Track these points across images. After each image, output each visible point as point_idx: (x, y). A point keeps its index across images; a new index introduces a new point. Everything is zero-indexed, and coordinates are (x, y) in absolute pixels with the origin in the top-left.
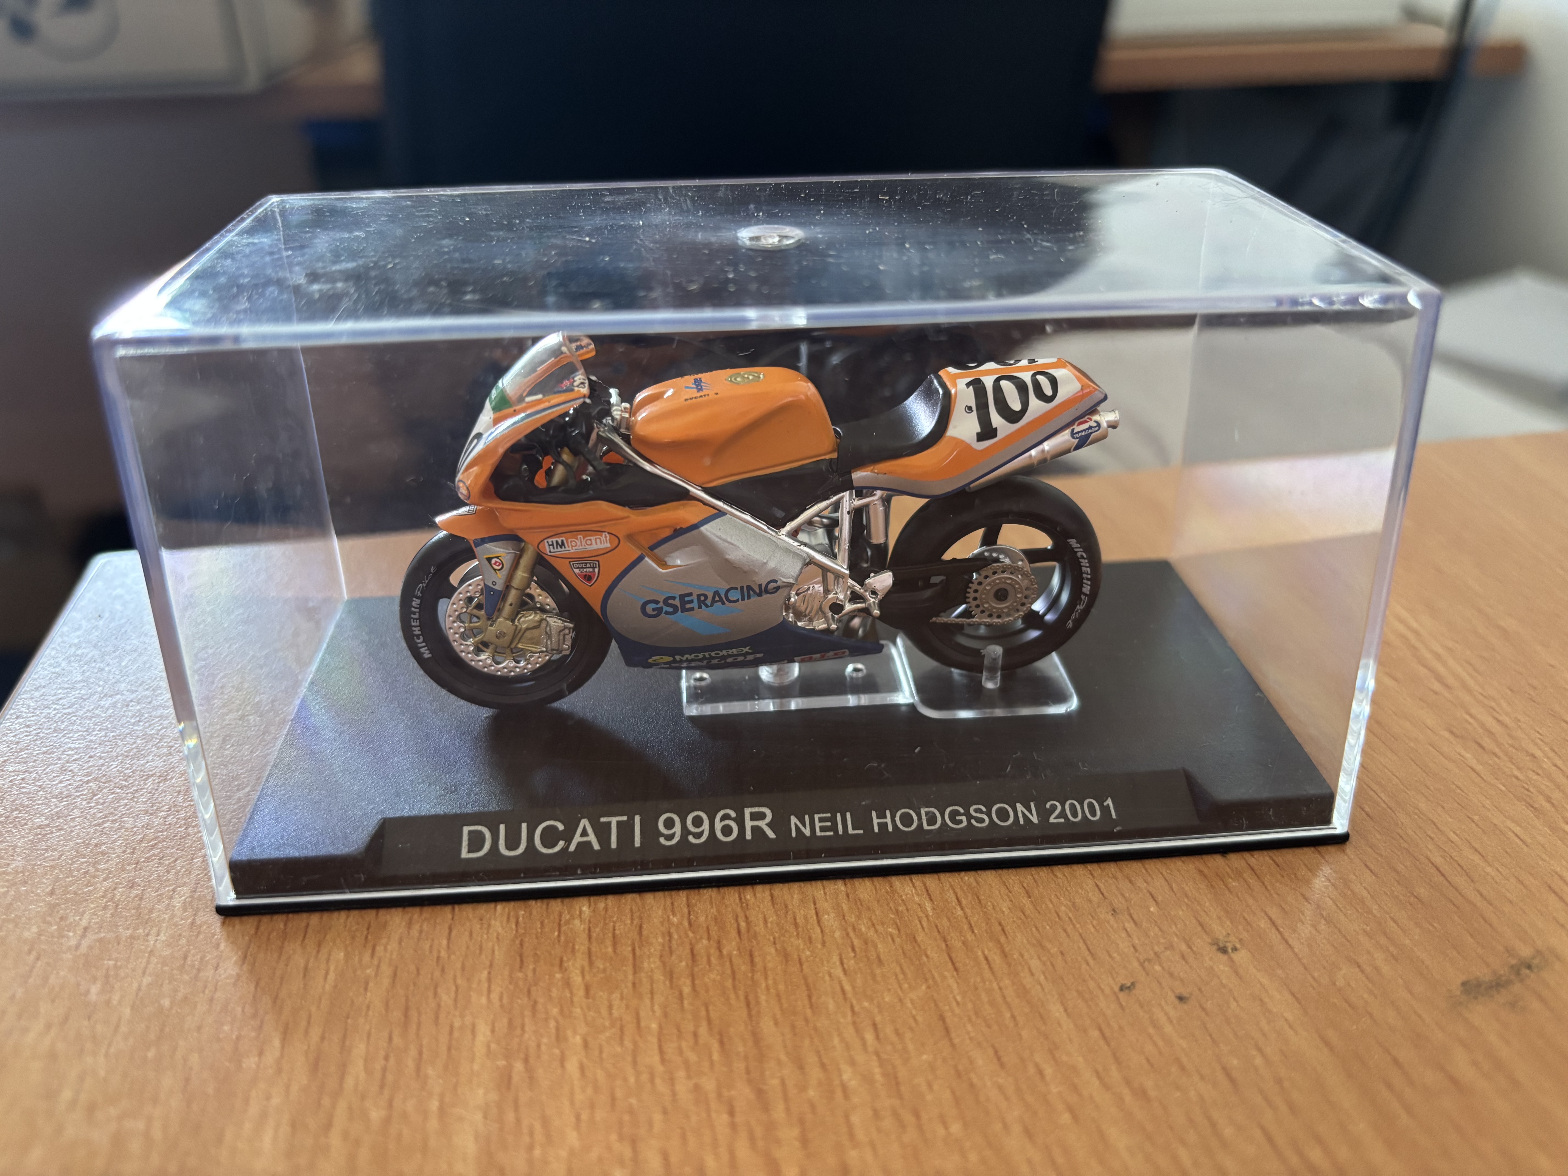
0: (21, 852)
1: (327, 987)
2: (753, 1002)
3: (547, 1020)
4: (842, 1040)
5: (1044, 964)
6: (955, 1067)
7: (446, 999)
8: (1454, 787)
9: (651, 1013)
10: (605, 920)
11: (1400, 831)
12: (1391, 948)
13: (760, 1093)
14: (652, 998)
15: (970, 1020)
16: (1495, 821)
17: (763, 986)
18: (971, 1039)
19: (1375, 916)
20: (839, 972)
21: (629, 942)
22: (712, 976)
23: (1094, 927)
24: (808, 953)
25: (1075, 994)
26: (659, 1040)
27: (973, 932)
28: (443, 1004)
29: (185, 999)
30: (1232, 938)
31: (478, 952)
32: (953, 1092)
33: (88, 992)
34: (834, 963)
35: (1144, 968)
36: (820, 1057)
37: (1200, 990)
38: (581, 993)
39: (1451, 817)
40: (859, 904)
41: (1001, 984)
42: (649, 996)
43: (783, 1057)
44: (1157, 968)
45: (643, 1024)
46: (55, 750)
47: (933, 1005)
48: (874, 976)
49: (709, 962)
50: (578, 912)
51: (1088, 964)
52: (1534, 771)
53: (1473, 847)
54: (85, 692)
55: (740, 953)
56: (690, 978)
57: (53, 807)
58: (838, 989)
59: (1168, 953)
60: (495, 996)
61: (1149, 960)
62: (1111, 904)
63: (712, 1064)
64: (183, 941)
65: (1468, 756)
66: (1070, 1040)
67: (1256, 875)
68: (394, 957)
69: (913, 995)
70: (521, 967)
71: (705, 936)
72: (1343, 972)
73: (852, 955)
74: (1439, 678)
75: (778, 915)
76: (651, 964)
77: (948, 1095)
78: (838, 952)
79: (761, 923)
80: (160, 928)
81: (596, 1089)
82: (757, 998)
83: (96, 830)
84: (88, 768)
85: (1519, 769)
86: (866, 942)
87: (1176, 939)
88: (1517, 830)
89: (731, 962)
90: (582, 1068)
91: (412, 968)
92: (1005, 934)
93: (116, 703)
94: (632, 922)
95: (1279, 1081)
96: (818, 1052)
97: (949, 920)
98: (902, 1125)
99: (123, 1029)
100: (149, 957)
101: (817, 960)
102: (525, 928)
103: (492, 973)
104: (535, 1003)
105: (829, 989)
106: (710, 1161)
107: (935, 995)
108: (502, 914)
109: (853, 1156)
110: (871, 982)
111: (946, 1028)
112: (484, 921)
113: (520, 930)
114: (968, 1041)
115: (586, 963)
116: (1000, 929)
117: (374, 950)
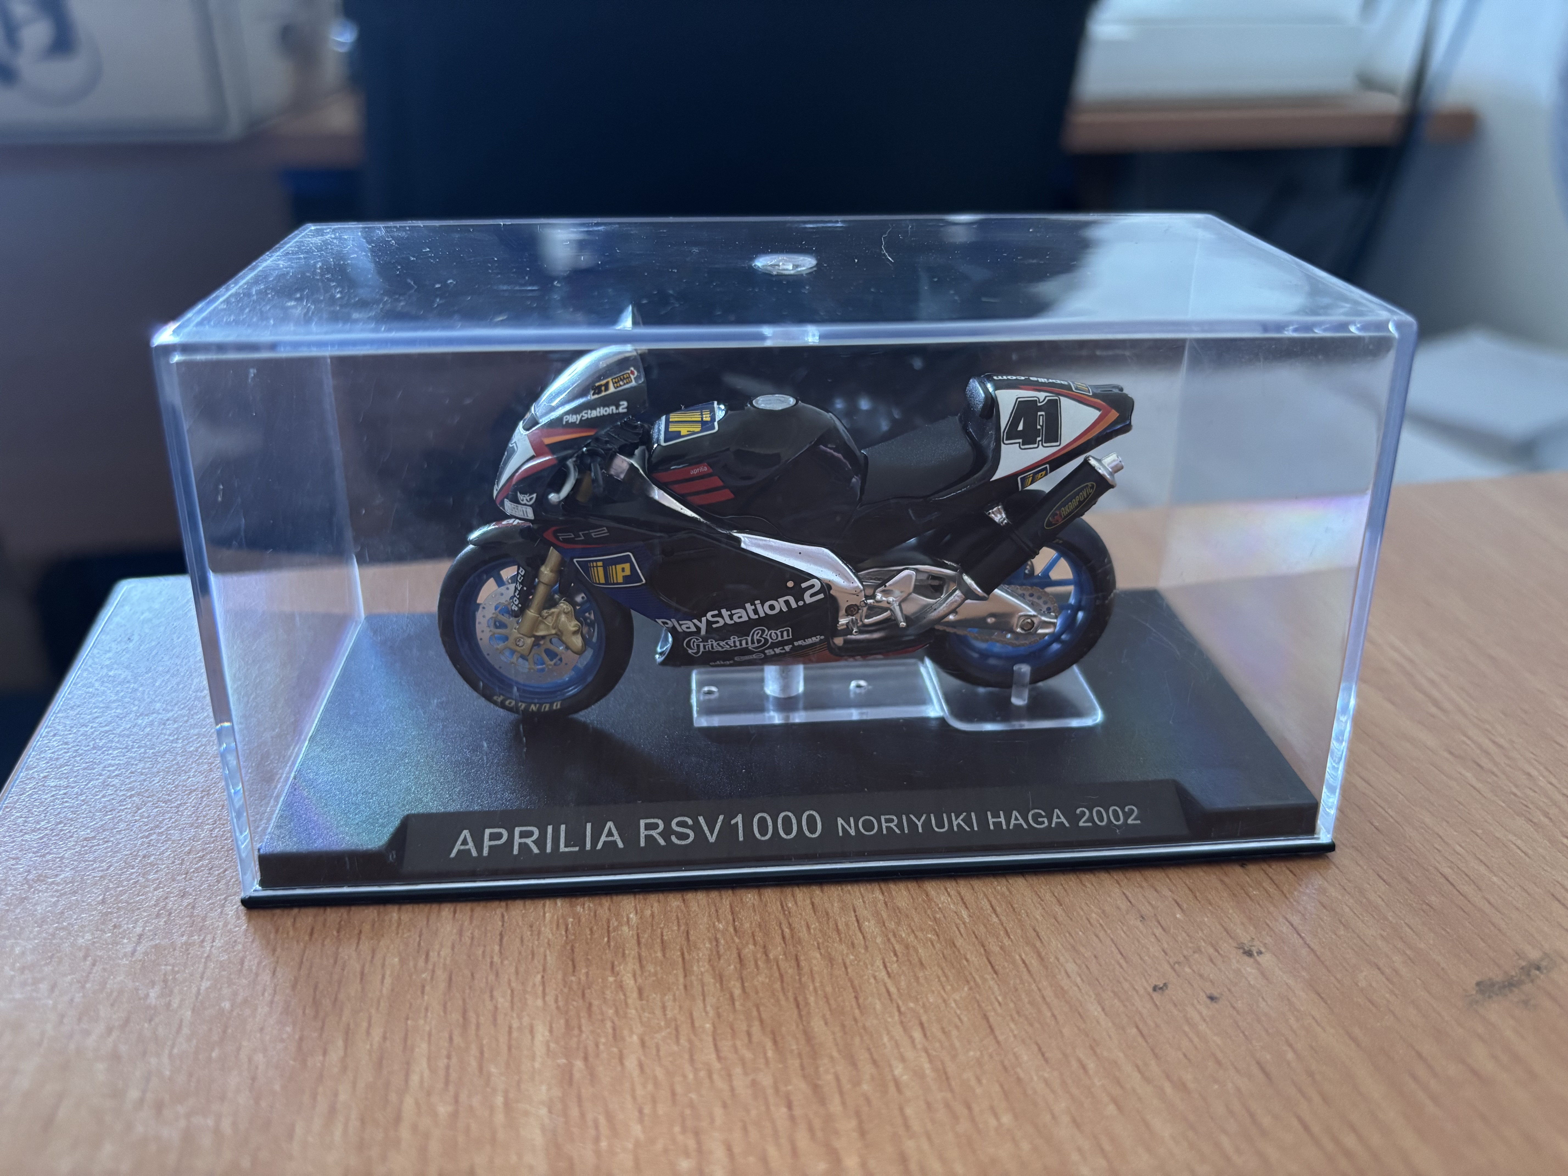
0: (69, 863)
1: (385, 991)
2: (802, 1003)
3: (603, 1021)
4: (891, 1038)
5: (1079, 966)
6: (1002, 1062)
7: (503, 1002)
8: (1456, 803)
9: (704, 1014)
10: (652, 926)
11: (1408, 844)
13: (816, 1088)
14: (704, 1000)
15: (1013, 1019)
16: (1497, 835)
17: (811, 988)
18: (1015, 1036)
19: (1391, 922)
20: (883, 974)
21: (678, 947)
22: (760, 979)
23: (1125, 933)
24: (852, 957)
25: (1111, 994)
26: (714, 1039)
27: (1009, 937)
28: (499, 1006)
29: (245, 1001)
30: (1256, 943)
31: (530, 957)
32: (1002, 1086)
33: (147, 996)
34: (878, 967)
35: (1175, 970)
36: (871, 1054)
37: (1229, 990)
38: (635, 995)
39: (1456, 831)
40: (897, 911)
41: (1040, 986)
42: (701, 998)
43: (835, 1054)
44: (1187, 970)
45: (697, 1024)
46: (95, 766)
47: (976, 1005)
48: (917, 979)
49: (757, 966)
50: (625, 919)
51: (1121, 967)
52: (1530, 789)
53: (1479, 859)
54: (121, 712)
55: (786, 958)
56: (740, 981)
57: (98, 820)
58: (883, 990)
59: (1196, 956)
61: (1178, 963)
62: (1139, 911)
63: (767, 1062)
64: (240, 947)
65: (1468, 775)
66: (1110, 1037)
67: (1275, 884)
69: (957, 996)
70: (574, 971)
71: (751, 941)
72: (1365, 973)
73: (895, 959)
74: (1436, 703)
75: (819, 922)
76: (702, 968)
77: (997, 1088)
78: (880, 956)
79: (804, 929)
80: (215, 934)
81: (656, 1084)
82: (806, 999)
83: (143, 842)
84: (130, 783)
85: (1516, 786)
86: (907, 947)
87: (1203, 944)
88: (1519, 842)
89: (778, 965)
90: (641, 1066)
91: (467, 973)
92: (1041, 940)
93: (152, 721)
94: (679, 929)
95: (1311, 1074)
96: (869, 1049)
97: (986, 927)
98: (955, 1117)
99: (186, 1031)
100: (206, 963)
101: (861, 963)
102: (574, 934)
103: (546, 977)
104: (590, 1005)
105: (875, 990)
106: (772, 1151)
107: (978, 997)
108: (551, 922)
109: (910, 1145)
110: (915, 984)
111: (991, 1027)
112: (534, 928)
113: (570, 936)
114: (1012, 1039)
115: (637, 967)
116: (1034, 934)
117: (427, 955)
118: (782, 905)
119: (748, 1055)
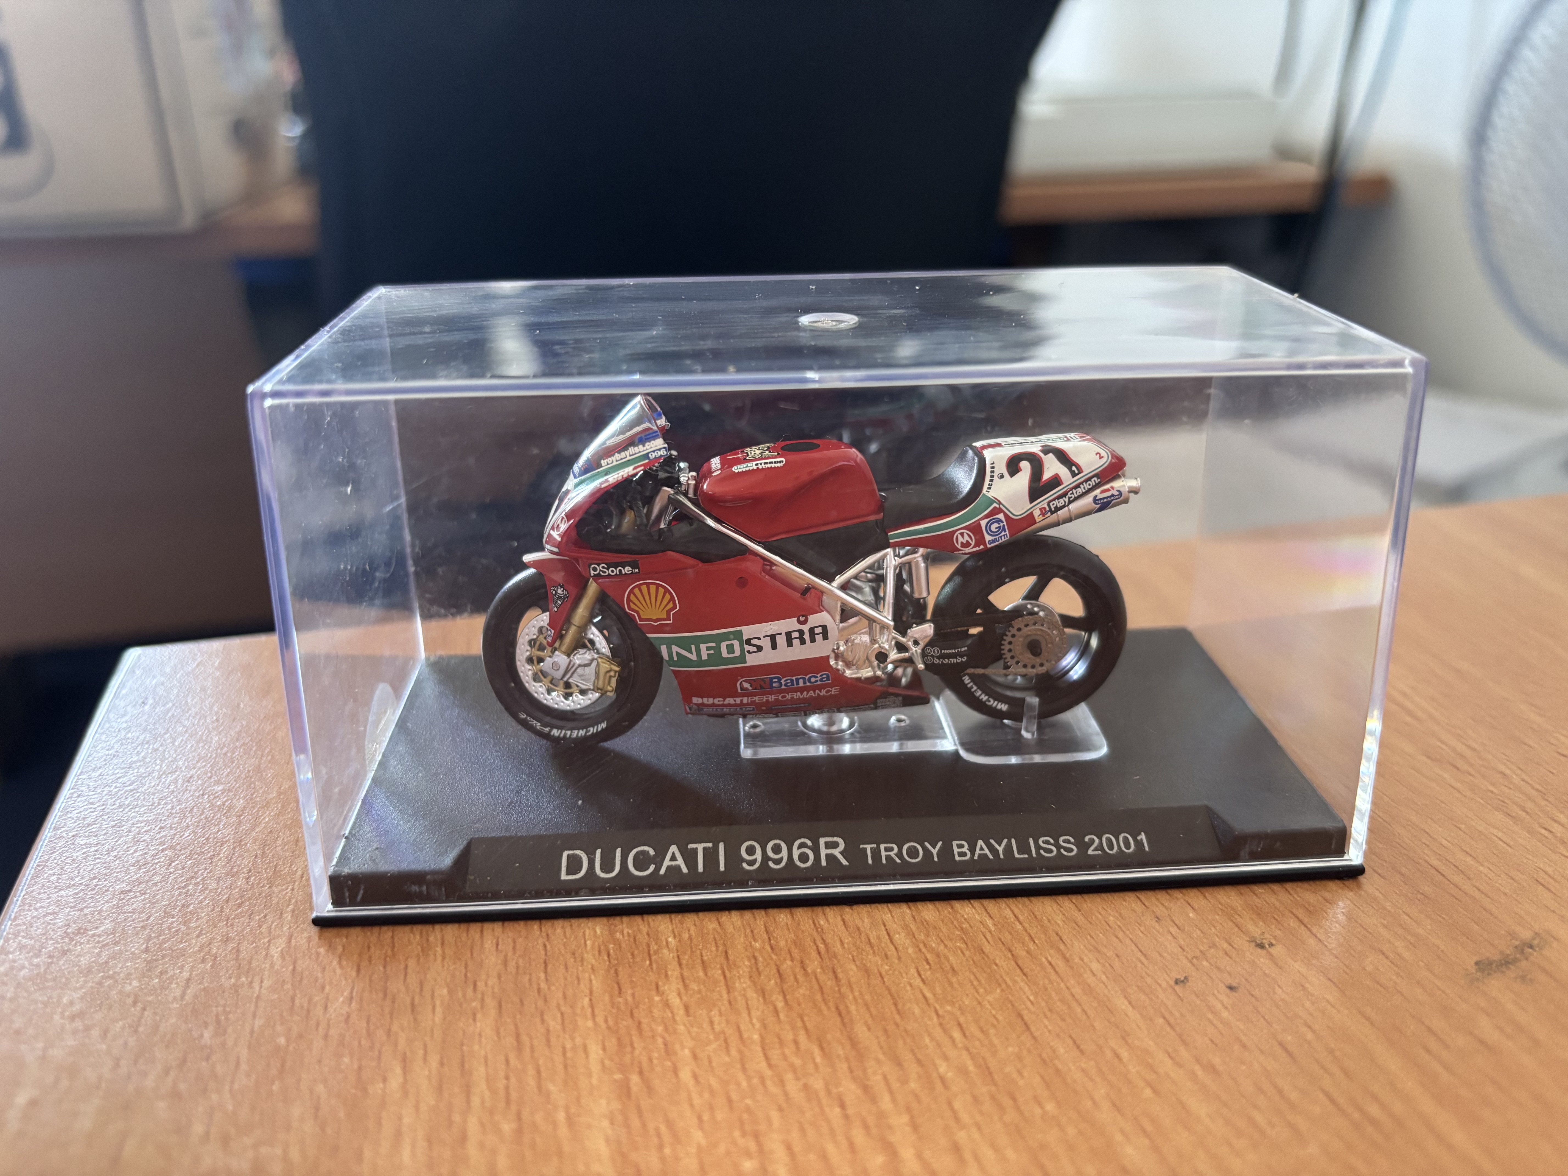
0: (108, 915)
1: (437, 1020)
2: (844, 1012)
3: (653, 1037)
4: (933, 1039)
5: (1104, 966)
6: (1040, 1056)
7: (554, 1024)
8: (1438, 802)
9: (750, 1026)
10: (691, 948)
11: (1398, 840)
12: (1409, 937)
13: (866, 1088)
14: (749, 1013)
15: (1046, 1016)
16: (1480, 828)
17: (851, 997)
18: (1049, 1031)
19: (1389, 911)
20: (917, 982)
21: (718, 966)
22: (801, 991)
23: (1143, 933)
24: (887, 968)
25: (1135, 989)
26: (763, 1049)
27: (1034, 942)
28: (551, 1028)
29: (300, 1036)
30: (1267, 936)
31: (576, 982)
32: (1042, 1077)
33: (202, 1036)
34: (913, 975)
35: (1193, 965)
36: (914, 1054)
37: (1246, 980)
38: (682, 1012)
39: (1440, 826)
40: (925, 923)
41: (1068, 984)
42: (746, 1011)
43: (881, 1057)
44: (1205, 963)
45: (745, 1036)
46: (123, 823)
47: (1009, 1005)
48: (951, 984)
49: (796, 980)
50: (664, 943)
51: (1143, 964)
52: (1506, 786)
53: (1464, 851)
54: (143, 771)
55: (824, 970)
56: (782, 994)
57: (133, 874)
58: (920, 996)
59: (1212, 950)
60: (600, 1019)
61: (1196, 958)
62: (1155, 914)
63: (816, 1067)
64: (288, 986)
66: (1140, 1028)
68: (496, 990)
69: (990, 998)
70: (620, 993)
71: (788, 957)
72: (1370, 959)
73: (928, 967)
74: (1409, 713)
75: (852, 937)
76: (742, 984)
77: (1037, 1079)
78: (913, 965)
79: (838, 944)
80: (263, 975)
81: (712, 1092)
82: (847, 1007)
83: (180, 892)
84: (161, 838)
85: (1492, 784)
86: (938, 956)
87: (1217, 939)
88: (1500, 834)
89: (816, 978)
90: (695, 1077)
91: (516, 999)
92: (1064, 943)
93: (176, 779)
94: (717, 950)
95: (1331, 1052)
97: (1010, 933)
98: (1002, 1108)
99: (244, 1067)
100: (257, 1003)
101: (896, 972)
102: (617, 959)
103: (594, 1000)
104: (640, 1023)
105: (912, 996)
106: (830, 1148)
107: (1010, 997)
108: (592, 948)
109: (961, 1136)
110: (949, 989)
111: (1026, 1024)
112: (577, 955)
113: (612, 961)
114: (1047, 1034)
115: (681, 986)
116: (1057, 938)
117: (475, 985)
118: (814, 922)
119: (797, 1062)
